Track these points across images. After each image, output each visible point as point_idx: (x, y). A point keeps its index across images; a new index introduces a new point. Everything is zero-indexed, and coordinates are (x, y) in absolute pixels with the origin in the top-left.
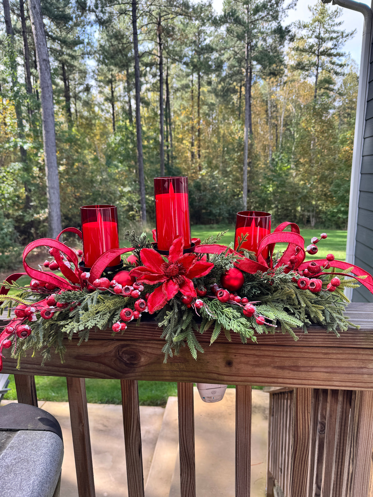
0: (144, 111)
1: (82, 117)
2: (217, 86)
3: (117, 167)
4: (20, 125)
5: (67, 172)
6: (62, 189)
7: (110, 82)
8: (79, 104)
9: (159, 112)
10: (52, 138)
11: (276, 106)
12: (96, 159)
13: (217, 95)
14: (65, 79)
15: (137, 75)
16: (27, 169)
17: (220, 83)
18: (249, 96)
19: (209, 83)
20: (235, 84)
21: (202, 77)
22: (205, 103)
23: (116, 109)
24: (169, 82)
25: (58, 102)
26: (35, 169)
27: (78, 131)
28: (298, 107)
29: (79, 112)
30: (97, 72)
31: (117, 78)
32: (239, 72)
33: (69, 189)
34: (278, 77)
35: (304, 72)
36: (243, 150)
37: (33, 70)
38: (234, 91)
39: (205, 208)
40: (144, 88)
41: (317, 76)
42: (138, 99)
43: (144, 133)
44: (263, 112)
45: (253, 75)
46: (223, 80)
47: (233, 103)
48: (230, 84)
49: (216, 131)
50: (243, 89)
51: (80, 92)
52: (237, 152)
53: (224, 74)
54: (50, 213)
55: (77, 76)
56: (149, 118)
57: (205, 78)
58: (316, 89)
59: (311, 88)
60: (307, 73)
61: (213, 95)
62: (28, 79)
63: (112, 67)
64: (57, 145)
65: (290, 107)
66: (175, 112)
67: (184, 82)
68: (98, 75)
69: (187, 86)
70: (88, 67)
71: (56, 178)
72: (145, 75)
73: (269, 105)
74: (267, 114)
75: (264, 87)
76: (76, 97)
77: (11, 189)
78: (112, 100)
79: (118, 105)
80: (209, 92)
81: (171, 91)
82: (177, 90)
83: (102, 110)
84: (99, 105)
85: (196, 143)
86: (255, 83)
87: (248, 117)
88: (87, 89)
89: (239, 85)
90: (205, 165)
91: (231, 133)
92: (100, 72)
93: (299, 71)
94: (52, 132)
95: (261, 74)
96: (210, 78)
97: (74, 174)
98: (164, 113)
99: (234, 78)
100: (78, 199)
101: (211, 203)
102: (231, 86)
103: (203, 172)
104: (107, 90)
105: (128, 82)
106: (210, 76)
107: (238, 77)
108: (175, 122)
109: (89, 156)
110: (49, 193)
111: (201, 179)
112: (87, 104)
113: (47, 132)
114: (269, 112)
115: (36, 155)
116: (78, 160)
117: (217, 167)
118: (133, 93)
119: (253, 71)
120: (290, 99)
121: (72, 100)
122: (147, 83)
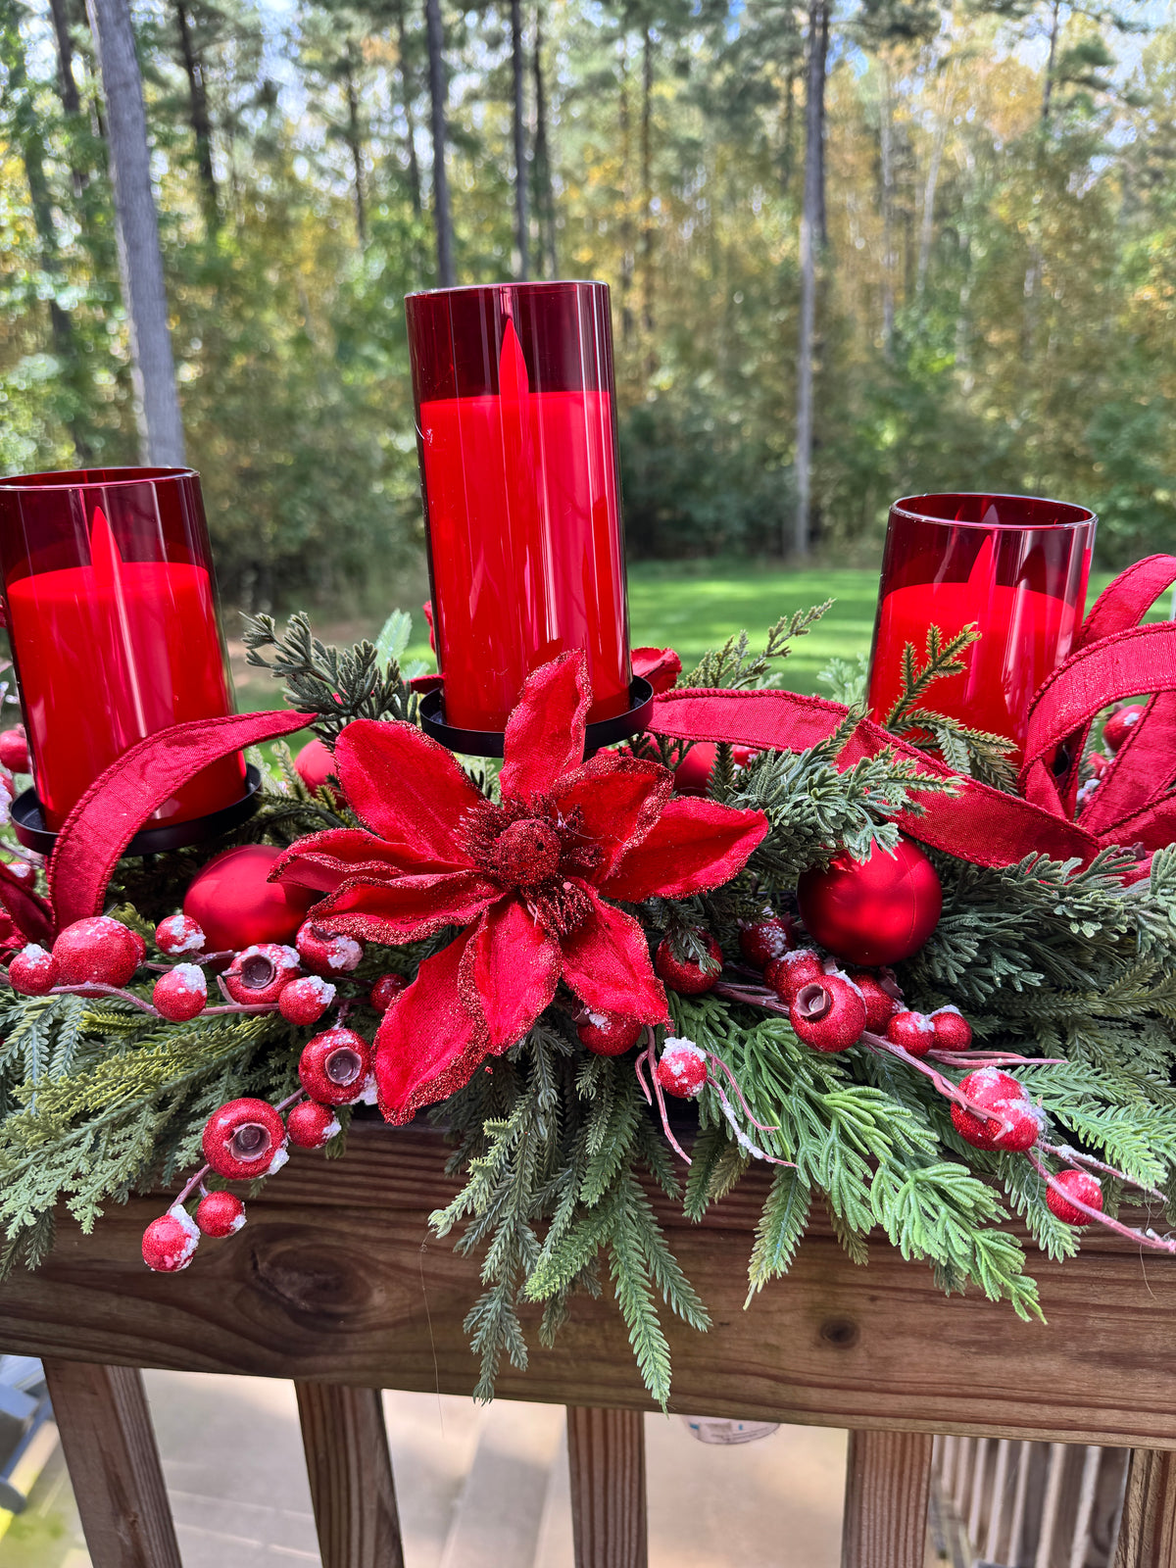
0: (460, 171)
1: (253, 196)
2: (710, 79)
3: (372, 364)
4: (45, 225)
5: (206, 385)
6: (194, 443)
7: (343, 70)
8: (243, 152)
9: (511, 173)
10: (152, 269)
11: (907, 149)
12: (301, 341)
13: (709, 110)
14: (189, 63)
15: (435, 40)
16: (76, 379)
17: (717, 65)
18: (817, 115)
19: (682, 68)
20: (770, 67)
21: (658, 47)
22: (667, 140)
23: (369, 166)
24: (544, 65)
25: (166, 142)
26: (104, 379)
27: (240, 242)
28: (985, 149)
29: (245, 179)
30: (298, 35)
31: (367, 55)
32: (786, 26)
33: (220, 446)
34: (919, 41)
35: (1008, 22)
36: (797, 300)
37: (77, 31)
38: (768, 96)
39: (668, 504)
40: (459, 87)
41: (1053, 38)
42: (442, 130)
43: (462, 245)
44: (864, 170)
45: (834, 35)
46: (731, 54)
47: (764, 139)
48: (754, 69)
49: (706, 240)
50: (799, 87)
51: (243, 107)
52: (777, 308)
53: (731, 36)
55: (230, 49)
56: (477, 194)
57: (669, 49)
58: (1050, 85)
59: (1030, 82)
60: (1018, 26)
61: (696, 114)
62: (64, 60)
63: (348, 14)
64: (169, 295)
65: (960, 151)
66: (566, 175)
67: (596, 65)
68: (303, 46)
69: (605, 81)
70: (264, 19)
71: (170, 408)
72: (462, 42)
73: (886, 144)
74: (879, 179)
75: (869, 81)
76: (231, 125)
77: (27, 449)
78: (351, 133)
79: (374, 151)
80: (682, 99)
81: (554, 101)
82: (573, 95)
83: (322, 172)
84: (309, 153)
85: (638, 278)
86: (840, 64)
87: (812, 186)
88: (267, 97)
89: (785, 71)
90: (667, 353)
91: (759, 246)
92: (310, 28)
93: (994, 18)
94: (149, 247)
95: (861, 31)
96: (685, 51)
97: (233, 390)
98: (528, 175)
99: (768, 46)
100: (250, 477)
101: (688, 485)
102: (758, 77)
103: (663, 378)
104: (334, 99)
105: (403, 66)
106: (684, 43)
107: (783, 43)
108: (564, 209)
109: (279, 330)
111: (656, 404)
112: (268, 149)
113: (134, 248)
114: (885, 170)
115: (101, 329)
116: (244, 345)
117: (707, 361)
118: (422, 107)
119: (832, 19)
120: (958, 121)
121: (217, 138)
122: (469, 67)
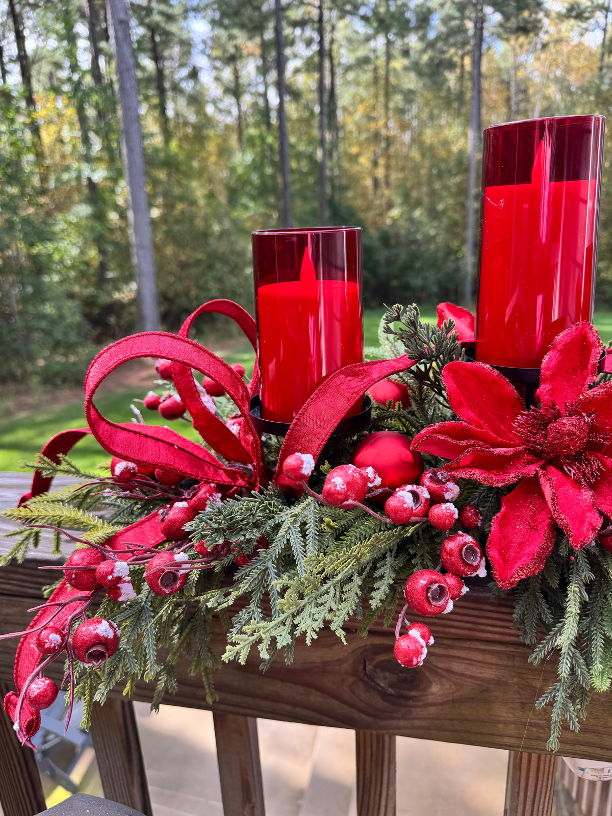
0: (292, 110)
1: (186, 124)
2: (420, 58)
3: (246, 208)
4: (86, 140)
5: (164, 218)
6: (157, 248)
7: (232, 59)
8: (182, 102)
9: (317, 109)
10: (139, 160)
11: (525, 91)
12: (211, 196)
13: (420, 74)
14: (157, 58)
15: (280, 43)
16: (99, 216)
17: (424, 51)
18: (477, 76)
19: (406, 53)
20: (452, 51)
21: (393, 43)
22: (397, 89)
23: (244, 107)
24: (334, 54)
25: (147, 98)
26: (113, 216)
27: (180, 147)
28: (566, 90)
29: (183, 116)
30: (210, 43)
31: (245, 52)
32: (461, 30)
33: (169, 250)
34: (532, 35)
35: (580, 23)
36: (466, 171)
37: (103, 44)
38: (451, 65)
39: (397, 277)
40: (291, 65)
41: (605, 30)
42: (282, 87)
43: (293, 146)
44: (501, 102)
45: (486, 33)
46: (431, 45)
47: (449, 88)
48: (443, 52)
49: (417, 140)
50: (467, 61)
51: (182, 79)
52: (456, 175)
53: (432, 35)
54: (139, 292)
55: (176, 50)
56: (300, 120)
57: (398, 44)
58: (603, 55)
59: (591, 54)
60: (584, 25)
61: (413, 75)
62: (95, 61)
63: (236, 31)
64: (147, 173)
65: (553, 91)
66: (345, 109)
67: (361, 53)
68: (212, 48)
69: (365, 61)
70: (193, 35)
71: (147, 230)
72: (292, 43)
73: (513, 89)
74: (509, 107)
75: (504, 57)
76: (176, 88)
77: (75, 252)
78: (236, 91)
79: (247, 100)
80: (406, 69)
81: (339, 71)
82: (349, 68)
83: (220, 111)
84: (214, 102)
85: (382, 161)
86: (489, 48)
87: (475, 111)
88: (194, 74)
89: (460, 52)
90: (398, 200)
91: (446, 144)
92: (216, 40)
93: (572, 22)
94: (138, 150)
95: (501, 30)
96: (407, 44)
97: (178, 221)
98: (326, 110)
99: (452, 40)
100: (184, 266)
101: (408, 267)
102: (447, 56)
103: (395, 212)
104: (227, 74)
105: (263, 57)
106: (406, 40)
107: (459, 38)
108: (343, 127)
109: (198, 190)
110: (138, 257)
111: (392, 226)
112: (196, 100)
113: (130, 150)
114: (513, 103)
115: (113, 191)
116: (182, 198)
117: (418, 203)
118: (273, 76)
119: (486, 25)
120: (552, 76)
121: (170, 94)
122: (295, 56)
